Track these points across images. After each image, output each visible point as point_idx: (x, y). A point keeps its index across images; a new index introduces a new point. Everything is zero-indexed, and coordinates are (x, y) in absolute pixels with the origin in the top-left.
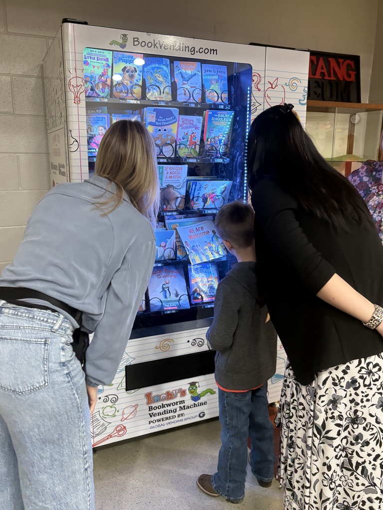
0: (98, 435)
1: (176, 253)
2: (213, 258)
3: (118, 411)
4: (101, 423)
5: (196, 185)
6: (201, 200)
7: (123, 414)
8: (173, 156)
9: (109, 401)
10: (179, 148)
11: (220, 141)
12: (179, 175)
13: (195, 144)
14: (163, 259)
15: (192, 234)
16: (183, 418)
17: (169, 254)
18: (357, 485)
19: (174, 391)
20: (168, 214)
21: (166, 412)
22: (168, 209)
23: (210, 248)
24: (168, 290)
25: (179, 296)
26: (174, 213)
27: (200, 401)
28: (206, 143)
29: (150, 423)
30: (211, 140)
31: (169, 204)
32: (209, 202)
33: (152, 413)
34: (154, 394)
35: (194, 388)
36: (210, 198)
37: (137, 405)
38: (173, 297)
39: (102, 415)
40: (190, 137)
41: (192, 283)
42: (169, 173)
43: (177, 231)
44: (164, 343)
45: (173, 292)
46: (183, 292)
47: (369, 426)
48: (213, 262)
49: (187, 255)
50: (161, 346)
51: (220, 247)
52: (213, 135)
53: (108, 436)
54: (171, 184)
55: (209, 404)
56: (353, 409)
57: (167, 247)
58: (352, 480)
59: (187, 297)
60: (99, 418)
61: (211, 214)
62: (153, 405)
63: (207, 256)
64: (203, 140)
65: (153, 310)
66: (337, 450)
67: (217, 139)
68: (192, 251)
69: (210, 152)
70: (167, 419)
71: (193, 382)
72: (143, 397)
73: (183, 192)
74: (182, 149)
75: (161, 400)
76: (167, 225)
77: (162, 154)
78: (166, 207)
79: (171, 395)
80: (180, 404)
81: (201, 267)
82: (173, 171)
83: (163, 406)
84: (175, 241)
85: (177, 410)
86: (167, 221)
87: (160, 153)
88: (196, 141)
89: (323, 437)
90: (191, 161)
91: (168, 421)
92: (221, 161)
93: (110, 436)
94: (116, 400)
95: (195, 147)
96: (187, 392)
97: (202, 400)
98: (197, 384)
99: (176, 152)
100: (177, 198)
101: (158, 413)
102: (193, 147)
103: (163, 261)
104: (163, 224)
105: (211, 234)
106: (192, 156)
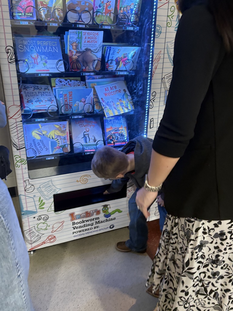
0: (34, 242)
1: (93, 107)
2: (123, 112)
3: (49, 226)
4: (37, 235)
5: (110, 50)
6: (114, 63)
7: (53, 228)
8: (91, 23)
9: (42, 220)
10: (96, 15)
11: (132, 10)
12: (96, 40)
13: (110, 12)
14: (83, 112)
15: (107, 92)
16: (98, 229)
17: (87, 108)
18: (209, 303)
19: (91, 211)
20: (86, 74)
21: (85, 226)
22: (87, 70)
23: (121, 103)
24: (88, 136)
25: (97, 141)
26: (92, 74)
27: (110, 218)
28: (119, 11)
29: (73, 234)
30: (123, 9)
31: (87, 65)
32: (121, 64)
33: (75, 227)
34: (76, 214)
35: (107, 209)
36: (122, 62)
37: (64, 222)
38: (92, 142)
39: (37, 229)
40: (105, 5)
41: (107, 131)
42: (87, 38)
43: (94, 89)
44: (83, 178)
45: (92, 138)
46: (99, 138)
47: (226, 266)
48: (123, 115)
49: (102, 110)
50: (81, 180)
51: (129, 103)
52: (125, 5)
53: (43, 242)
54: (89, 48)
55: (117, 219)
56: (216, 254)
57: (86, 102)
58: (205, 301)
59: (103, 142)
60: (35, 231)
61: (122, 76)
62: (76, 221)
63: (119, 110)
64: (117, 8)
65: (76, 151)
66: (195, 280)
67: (129, 8)
68: (107, 106)
69: (123, 21)
70: (86, 230)
71: (105, 205)
72: (68, 215)
73: (99, 55)
74: (99, 16)
75: (82, 218)
76: (87, 84)
77: (80, 20)
78: (85, 68)
79: (89, 214)
80: (96, 220)
81: (114, 119)
82: (90, 36)
83: (83, 222)
84: (93, 97)
85: (94, 224)
86: (87, 81)
87: (79, 19)
88: (110, 9)
89: (185, 272)
90: (106, 27)
91: (87, 232)
92: (132, 29)
93: (44, 243)
94: (47, 219)
95: (110, 15)
96: (101, 211)
97: (112, 217)
98: (108, 206)
99: (93, 19)
100: (95, 60)
101: (80, 227)
102: (108, 15)
103: (83, 113)
104: (84, 83)
105: (123, 92)
106: (107, 24)
